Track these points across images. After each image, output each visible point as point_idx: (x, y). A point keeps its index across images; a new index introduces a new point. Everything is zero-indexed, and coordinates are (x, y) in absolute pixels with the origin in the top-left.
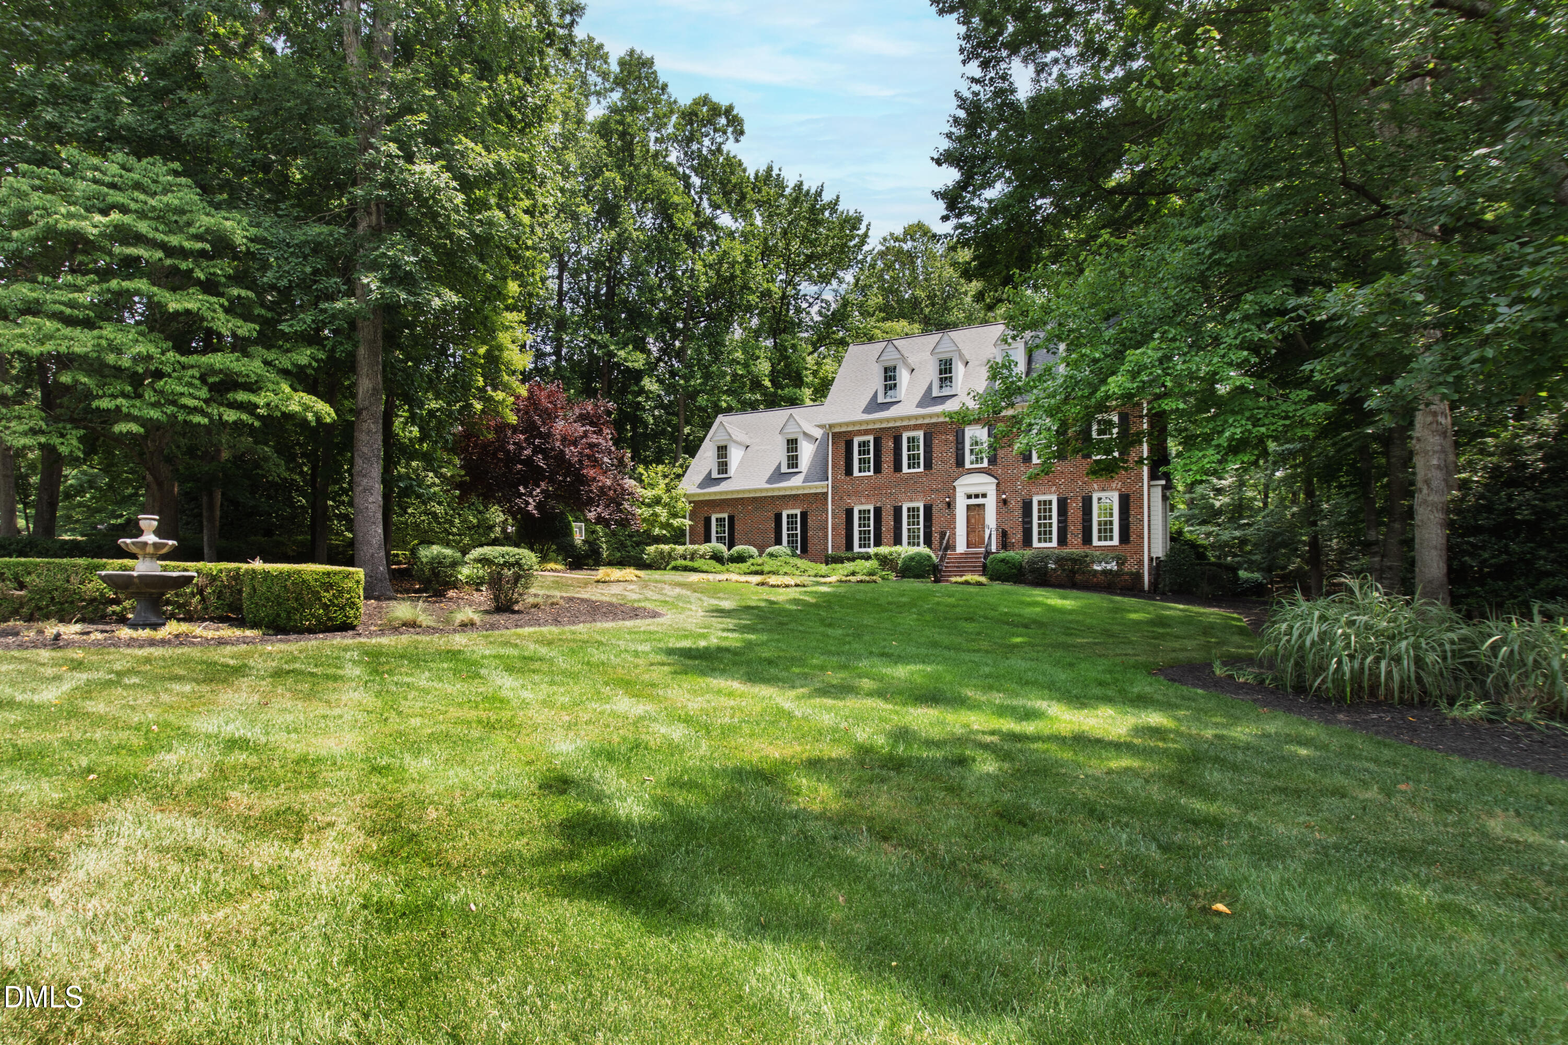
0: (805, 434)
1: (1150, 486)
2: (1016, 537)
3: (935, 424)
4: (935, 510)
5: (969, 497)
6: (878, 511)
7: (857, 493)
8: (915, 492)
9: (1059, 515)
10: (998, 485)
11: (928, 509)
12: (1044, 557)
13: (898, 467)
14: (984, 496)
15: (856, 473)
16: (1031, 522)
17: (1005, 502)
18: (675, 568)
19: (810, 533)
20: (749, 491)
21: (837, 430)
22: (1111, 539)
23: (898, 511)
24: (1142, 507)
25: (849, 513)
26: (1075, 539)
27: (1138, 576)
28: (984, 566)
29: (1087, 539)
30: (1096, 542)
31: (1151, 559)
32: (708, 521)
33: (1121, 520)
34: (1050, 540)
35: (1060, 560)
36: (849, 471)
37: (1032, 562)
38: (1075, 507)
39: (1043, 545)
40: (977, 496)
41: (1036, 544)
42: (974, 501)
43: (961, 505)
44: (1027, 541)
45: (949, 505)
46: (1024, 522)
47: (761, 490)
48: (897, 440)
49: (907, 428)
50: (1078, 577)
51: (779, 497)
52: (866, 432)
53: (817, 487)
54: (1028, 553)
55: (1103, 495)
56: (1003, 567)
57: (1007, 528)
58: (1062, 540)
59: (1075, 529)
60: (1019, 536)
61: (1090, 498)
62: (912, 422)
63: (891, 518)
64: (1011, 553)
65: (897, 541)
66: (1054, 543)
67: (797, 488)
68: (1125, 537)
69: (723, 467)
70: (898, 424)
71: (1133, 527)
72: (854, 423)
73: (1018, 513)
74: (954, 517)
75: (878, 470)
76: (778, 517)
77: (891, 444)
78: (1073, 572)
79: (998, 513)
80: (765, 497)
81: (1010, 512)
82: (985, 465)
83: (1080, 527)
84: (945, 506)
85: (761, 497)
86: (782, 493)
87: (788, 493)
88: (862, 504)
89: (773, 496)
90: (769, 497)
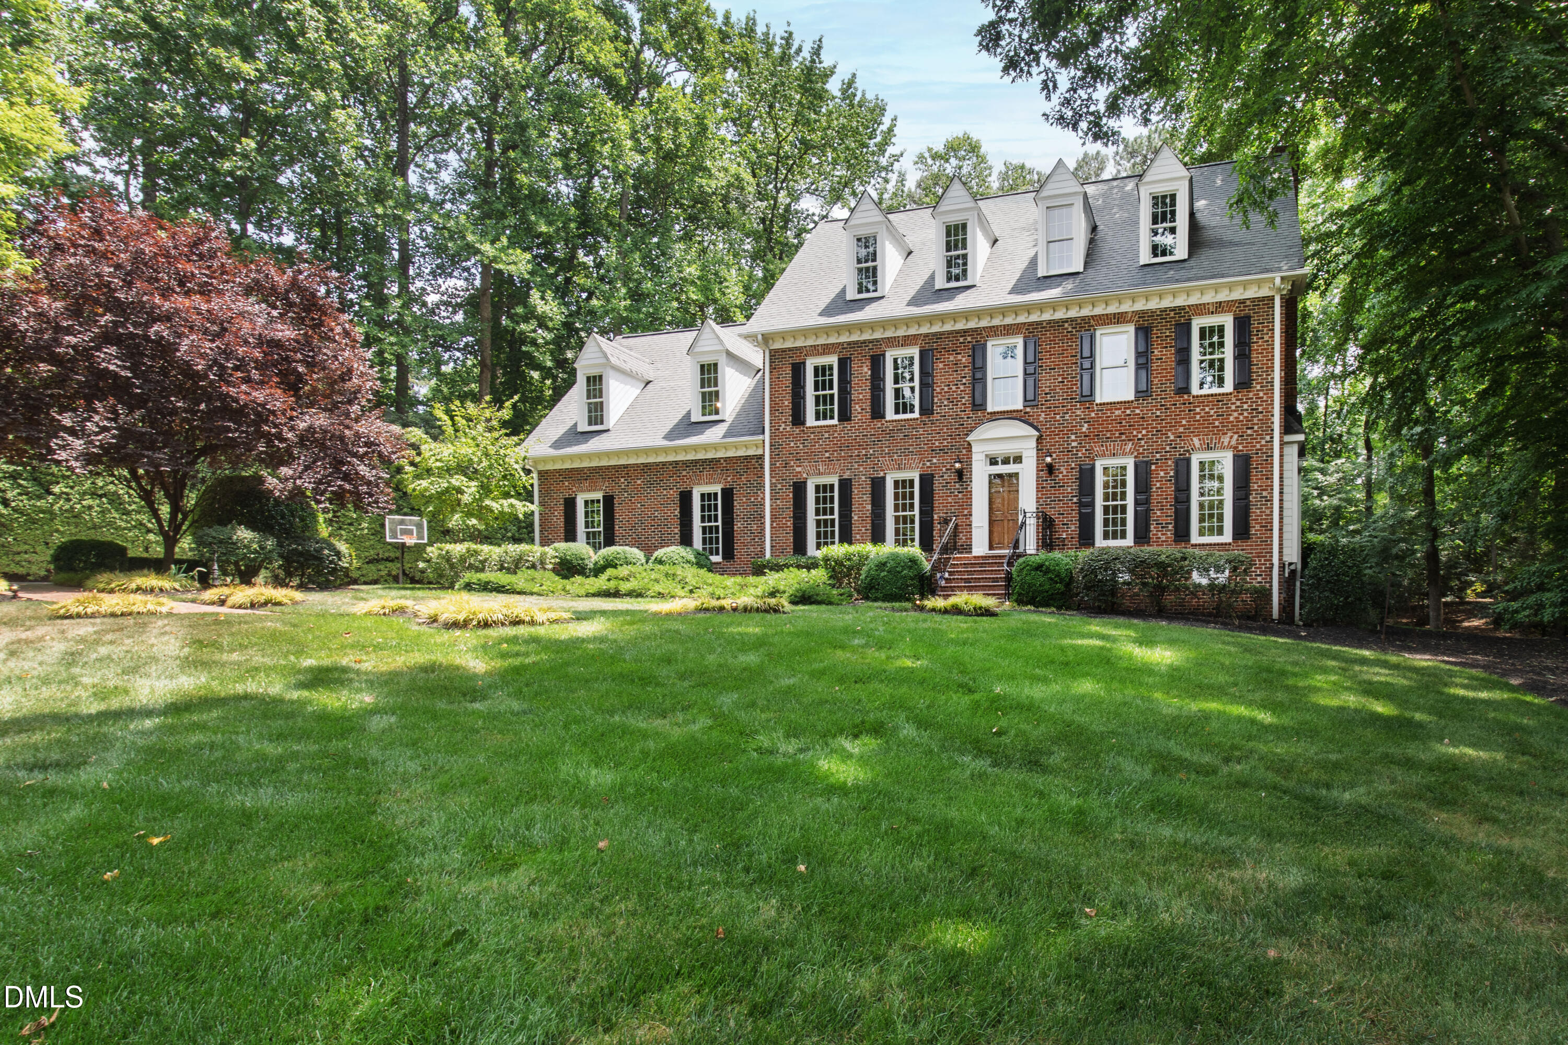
0: (729, 354)
1: (1283, 444)
2: (1069, 529)
3: (938, 336)
4: (937, 485)
5: (993, 462)
6: (846, 485)
7: (812, 456)
8: (906, 453)
9: (1137, 491)
10: (1039, 440)
11: (927, 481)
12: (1110, 561)
13: (877, 412)
14: (1018, 459)
15: (811, 421)
16: (1092, 504)
17: (1050, 469)
18: (468, 587)
19: (738, 525)
20: (637, 452)
21: (778, 345)
22: (1220, 532)
23: (878, 486)
24: (1270, 478)
25: (799, 489)
26: (1162, 533)
27: (1264, 594)
28: (1009, 578)
29: (1182, 533)
30: (1195, 538)
31: (1282, 566)
32: (570, 505)
33: (1236, 499)
34: (1124, 535)
35: (1138, 566)
36: (798, 418)
37: (1090, 571)
38: (1162, 477)
39: (1112, 543)
40: (1006, 461)
41: (1100, 542)
42: (1001, 469)
43: (980, 474)
44: (1086, 537)
45: (962, 476)
46: (1081, 504)
47: (656, 450)
48: (877, 362)
49: (894, 342)
50: (1169, 599)
51: (688, 464)
52: (826, 349)
53: (746, 446)
54: (1084, 554)
55: (1207, 456)
56: (1040, 579)
57: (1051, 512)
58: (1142, 536)
59: (1162, 514)
60: (1074, 528)
61: (1188, 461)
62: (901, 332)
63: (867, 498)
64: (1056, 555)
65: (878, 537)
66: (1129, 541)
67: (715, 447)
68: (1242, 530)
69: (596, 413)
70: (878, 335)
71: (1255, 512)
72: (805, 332)
73: (1071, 488)
74: (968, 495)
75: (845, 416)
76: (685, 498)
77: (866, 370)
78: (1160, 589)
79: (1040, 488)
80: (664, 464)
81: (1058, 486)
82: (1019, 405)
83: (1171, 512)
84: (954, 476)
85: (657, 464)
86: (691, 457)
87: (701, 456)
88: (820, 474)
89: (677, 462)
90: (671, 463)
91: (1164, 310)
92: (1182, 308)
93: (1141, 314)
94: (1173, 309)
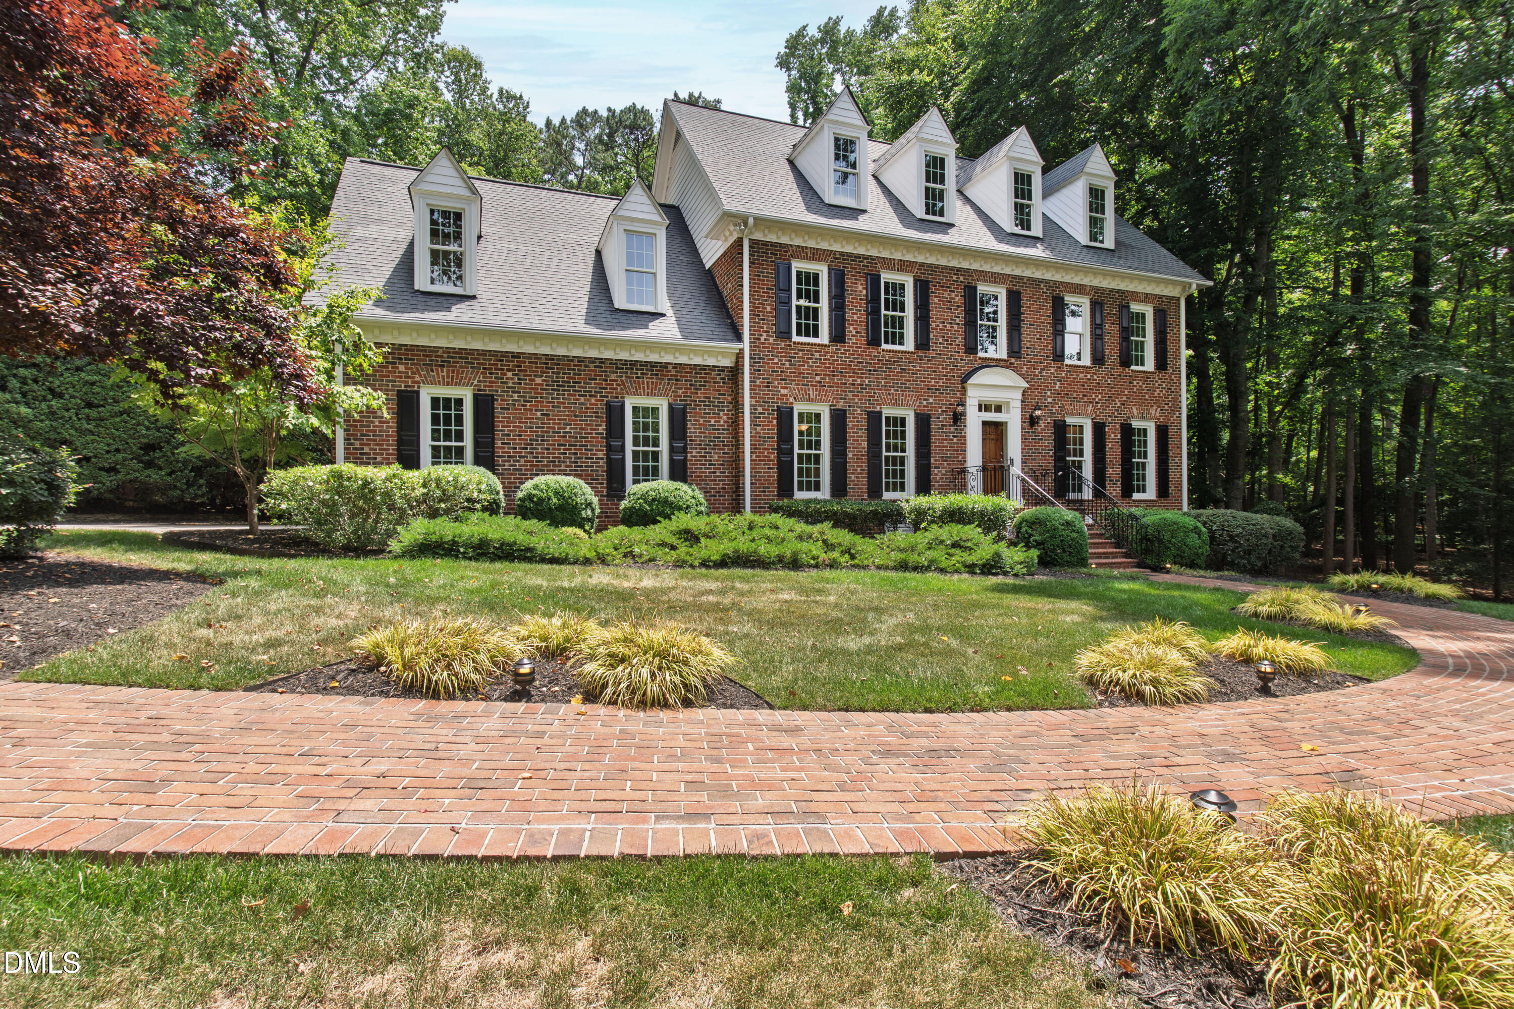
2: (1047, 481)
4: (933, 427)
5: (986, 408)
6: (839, 418)
7: (800, 378)
8: (903, 388)
9: (1095, 450)
11: (922, 421)
14: (1006, 409)
15: (794, 335)
16: (1064, 458)
17: (1032, 421)
22: (1144, 489)
23: (872, 421)
24: (1179, 447)
25: (785, 416)
26: (1113, 489)
29: (1126, 489)
30: (1133, 495)
32: (408, 402)
36: (781, 328)
38: (1113, 437)
40: (996, 409)
42: (992, 416)
43: (974, 421)
44: (1060, 489)
45: (958, 418)
46: (1056, 458)
49: (888, 264)
51: (619, 366)
52: (815, 255)
53: (710, 353)
55: (1139, 424)
57: (1034, 465)
58: (1099, 489)
59: (1113, 472)
60: (1050, 480)
61: (1129, 427)
63: (863, 433)
66: (1087, 494)
68: (1162, 488)
71: (1171, 475)
73: (1048, 442)
74: (963, 440)
75: (837, 335)
76: (615, 412)
79: (1024, 440)
80: (581, 360)
81: (1038, 439)
82: (1004, 356)
83: (1119, 471)
84: (949, 420)
85: (571, 359)
86: (624, 356)
87: (639, 356)
88: (810, 400)
89: (601, 361)
90: (593, 360)
91: (1112, 290)
92: (1123, 292)
93: (1097, 290)
94: (1118, 291)
